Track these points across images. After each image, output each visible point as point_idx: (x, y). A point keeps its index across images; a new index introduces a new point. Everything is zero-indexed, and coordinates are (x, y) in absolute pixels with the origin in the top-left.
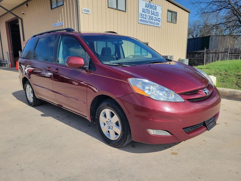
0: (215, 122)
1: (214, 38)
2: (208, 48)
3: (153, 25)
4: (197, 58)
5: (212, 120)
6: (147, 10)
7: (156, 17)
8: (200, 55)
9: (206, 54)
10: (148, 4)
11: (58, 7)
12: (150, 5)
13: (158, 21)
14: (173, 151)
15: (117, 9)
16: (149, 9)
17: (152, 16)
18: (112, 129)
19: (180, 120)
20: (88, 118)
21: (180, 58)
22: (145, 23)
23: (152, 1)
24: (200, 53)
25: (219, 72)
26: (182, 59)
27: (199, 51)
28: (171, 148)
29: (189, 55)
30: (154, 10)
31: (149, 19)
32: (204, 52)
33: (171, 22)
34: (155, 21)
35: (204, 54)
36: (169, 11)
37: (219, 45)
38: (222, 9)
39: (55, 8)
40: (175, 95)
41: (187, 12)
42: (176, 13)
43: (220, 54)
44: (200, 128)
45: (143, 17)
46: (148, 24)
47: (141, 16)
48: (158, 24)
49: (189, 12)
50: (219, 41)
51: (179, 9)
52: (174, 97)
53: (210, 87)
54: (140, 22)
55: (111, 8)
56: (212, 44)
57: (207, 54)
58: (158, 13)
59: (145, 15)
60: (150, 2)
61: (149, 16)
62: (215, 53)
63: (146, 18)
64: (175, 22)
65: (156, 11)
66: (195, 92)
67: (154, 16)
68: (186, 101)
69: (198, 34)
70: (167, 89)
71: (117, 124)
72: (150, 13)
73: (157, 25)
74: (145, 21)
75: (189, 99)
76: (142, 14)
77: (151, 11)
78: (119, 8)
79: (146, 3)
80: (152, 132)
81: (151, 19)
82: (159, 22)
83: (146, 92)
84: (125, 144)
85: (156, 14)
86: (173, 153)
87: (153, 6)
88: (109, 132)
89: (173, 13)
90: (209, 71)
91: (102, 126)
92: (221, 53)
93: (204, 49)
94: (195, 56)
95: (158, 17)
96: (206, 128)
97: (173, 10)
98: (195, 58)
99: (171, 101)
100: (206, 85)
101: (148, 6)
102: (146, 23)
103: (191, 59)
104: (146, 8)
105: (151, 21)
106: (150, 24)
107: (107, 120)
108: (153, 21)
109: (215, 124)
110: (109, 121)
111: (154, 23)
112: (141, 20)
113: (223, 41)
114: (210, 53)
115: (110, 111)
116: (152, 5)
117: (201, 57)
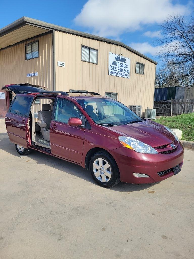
0: (180, 169)
1: (180, 89)
2: (174, 98)
3: (122, 76)
4: (164, 107)
5: (178, 167)
6: (117, 62)
7: (125, 69)
8: (167, 105)
9: (172, 104)
10: (118, 57)
11: (32, 58)
12: (120, 57)
13: (127, 72)
14: (150, 191)
15: (89, 62)
16: (119, 62)
17: (121, 68)
18: (104, 174)
19: (156, 167)
20: (83, 166)
21: (147, 108)
22: (114, 75)
23: (121, 54)
24: (167, 103)
25: (184, 125)
26: (149, 108)
27: (165, 101)
28: (148, 189)
29: (156, 104)
30: (123, 62)
31: (118, 71)
32: (171, 102)
33: (140, 73)
34: (124, 72)
35: (170, 104)
36: (137, 63)
37: (185, 95)
38: (187, 61)
39: (30, 59)
40: (151, 149)
41: (154, 63)
42: (143, 65)
43: (186, 105)
44: (169, 173)
45: (113, 69)
46: (118, 75)
47: (111, 68)
48: (127, 75)
49: (156, 64)
50: (185, 91)
51: (147, 61)
52: (150, 150)
53: (175, 142)
54: (110, 74)
55: (84, 61)
56: (178, 94)
57: (174, 104)
58: (127, 65)
59: (115, 67)
60: (119, 55)
61: (119, 68)
62: (182, 103)
63: (116, 70)
64: (143, 73)
65: (125, 64)
66: (165, 147)
67: (123, 68)
68: (159, 153)
69: (164, 83)
70: (145, 145)
71: (108, 170)
72: (120, 65)
73: (126, 77)
74: (115, 73)
75: (161, 152)
76: (112, 66)
77: (121, 63)
78: (91, 61)
79: (116, 56)
80: (136, 175)
81: (120, 70)
82: (127, 74)
83: (132, 146)
84: (114, 185)
85: (125, 66)
86: (149, 192)
87: (123, 58)
88: (101, 176)
89: (141, 66)
90: (176, 124)
91: (95, 171)
92: (187, 103)
93: (171, 99)
94: (162, 106)
95: (127, 69)
96: (173, 173)
97: (141, 63)
98: (162, 108)
99: (148, 153)
100: (172, 140)
101: (118, 59)
102: (116, 75)
103: (158, 109)
104: (116, 61)
105: (120, 72)
106: (120, 75)
107: (100, 166)
108: (123, 73)
109: (180, 170)
110: (101, 168)
111: (123, 75)
112: (111, 72)
113: (188, 92)
114: (176, 103)
115: (102, 160)
116: (121, 58)
117: (168, 107)
